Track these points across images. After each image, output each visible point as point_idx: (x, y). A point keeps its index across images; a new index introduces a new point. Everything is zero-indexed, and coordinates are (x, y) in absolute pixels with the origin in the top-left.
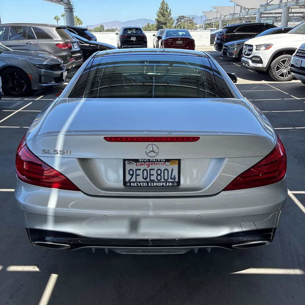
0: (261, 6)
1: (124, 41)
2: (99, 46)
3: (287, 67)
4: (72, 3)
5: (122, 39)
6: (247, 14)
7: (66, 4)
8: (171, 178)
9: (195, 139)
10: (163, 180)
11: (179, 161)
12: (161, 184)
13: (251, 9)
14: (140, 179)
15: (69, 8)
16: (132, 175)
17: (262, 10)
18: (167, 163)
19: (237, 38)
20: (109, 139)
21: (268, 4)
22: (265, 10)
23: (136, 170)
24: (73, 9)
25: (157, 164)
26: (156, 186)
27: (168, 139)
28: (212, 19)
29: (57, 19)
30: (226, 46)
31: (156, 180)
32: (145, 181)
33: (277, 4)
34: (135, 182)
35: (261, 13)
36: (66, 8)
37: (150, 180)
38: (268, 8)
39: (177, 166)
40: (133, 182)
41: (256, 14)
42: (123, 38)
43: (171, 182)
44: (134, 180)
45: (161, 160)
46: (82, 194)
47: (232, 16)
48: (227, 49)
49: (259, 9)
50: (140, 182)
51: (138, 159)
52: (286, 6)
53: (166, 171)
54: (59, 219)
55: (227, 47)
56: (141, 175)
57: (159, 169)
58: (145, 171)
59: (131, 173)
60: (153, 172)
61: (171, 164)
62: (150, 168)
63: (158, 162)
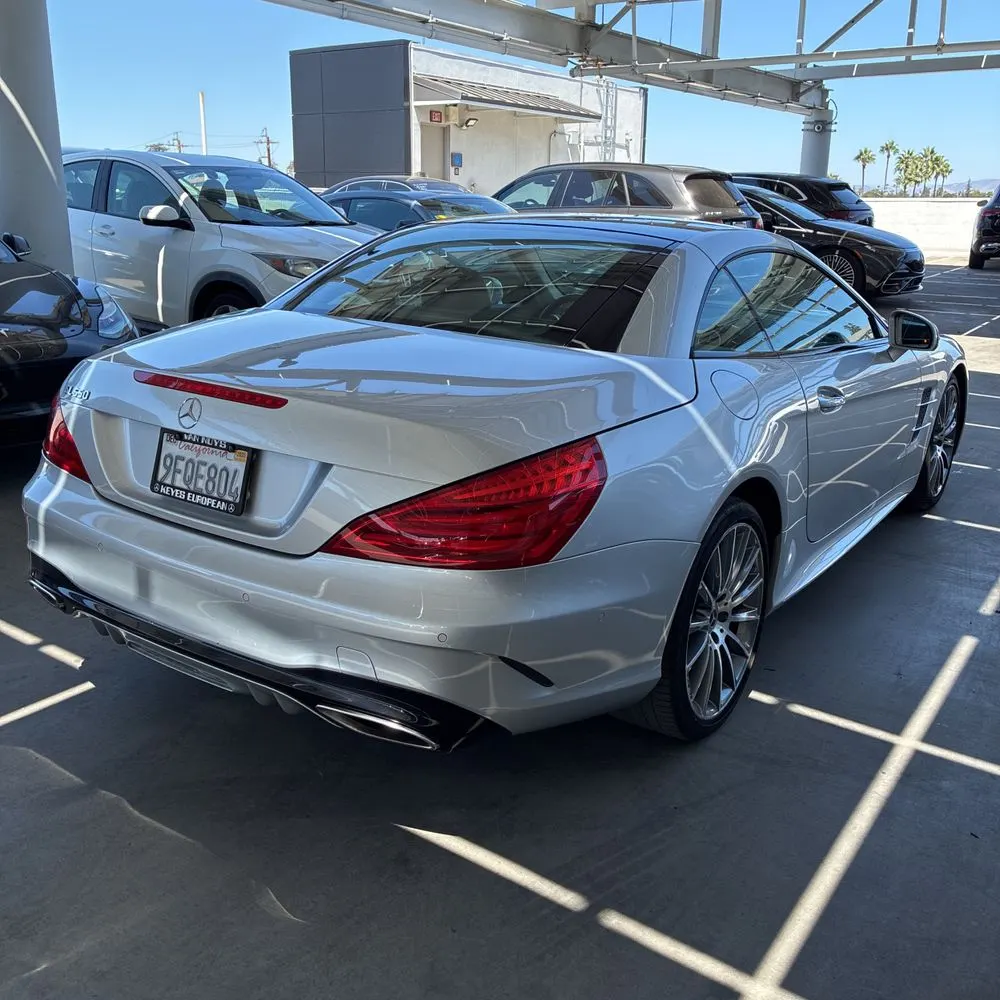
1: (993, 226)
2: (843, 237)
4: (831, 107)
5: (987, 219)
7: (810, 108)
8: (229, 494)
9: (276, 403)
10: (215, 493)
11: (250, 452)
12: (207, 501)
14: (179, 482)
15: (817, 122)
16: (169, 469)
18: (231, 455)
23: (177, 458)
24: (831, 123)
25: (213, 452)
26: (199, 504)
27: (234, 395)
29: (864, 160)
31: (204, 491)
32: (184, 486)
34: (168, 485)
36: (808, 123)
37: (195, 488)
39: (244, 464)
40: (165, 485)
42: (989, 217)
43: (226, 501)
44: (169, 482)
45: (219, 444)
46: (93, 489)
50: (175, 488)
51: (183, 434)
53: (224, 473)
56: (183, 472)
57: (213, 466)
58: (190, 465)
59: (168, 464)
60: (203, 470)
61: (236, 459)
62: (199, 458)
63: (213, 446)
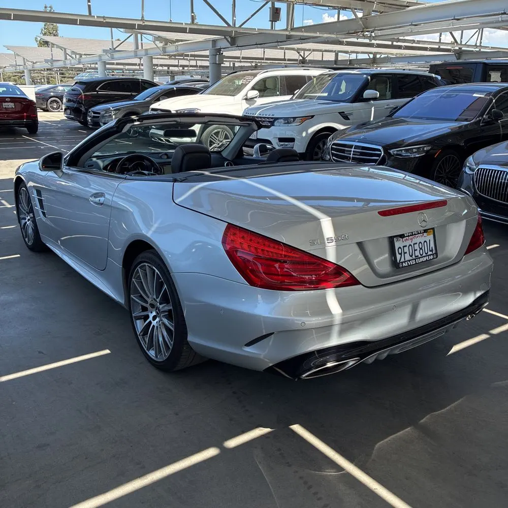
0: (104, 51)
3: (222, 141)
6: (79, 63)
8: (430, 251)
10: (424, 255)
11: (433, 229)
12: (425, 259)
13: (85, 55)
14: (408, 257)
16: (401, 254)
17: (106, 58)
18: (425, 234)
19: (103, 100)
20: (384, 213)
21: (115, 49)
22: (113, 58)
23: (404, 247)
25: (418, 237)
26: (422, 262)
28: (5, 67)
30: (94, 113)
31: (420, 256)
32: (411, 258)
33: (132, 51)
35: (105, 63)
37: (415, 257)
38: (116, 55)
39: (432, 236)
40: (404, 262)
41: (97, 64)
43: (431, 255)
44: (404, 260)
45: (420, 232)
46: (362, 287)
47: (50, 63)
48: (99, 116)
49: (100, 56)
50: (409, 261)
51: (404, 234)
52: (146, 54)
53: (425, 243)
54: (347, 326)
55: (99, 113)
56: (408, 252)
57: (420, 243)
58: (410, 247)
59: (400, 252)
60: (417, 247)
61: (428, 235)
62: (413, 242)
63: (418, 234)
